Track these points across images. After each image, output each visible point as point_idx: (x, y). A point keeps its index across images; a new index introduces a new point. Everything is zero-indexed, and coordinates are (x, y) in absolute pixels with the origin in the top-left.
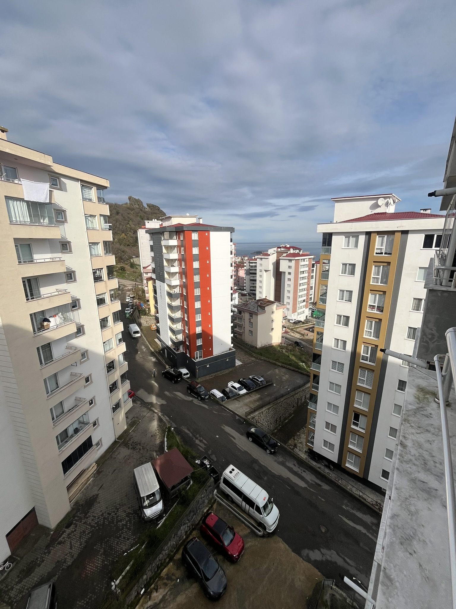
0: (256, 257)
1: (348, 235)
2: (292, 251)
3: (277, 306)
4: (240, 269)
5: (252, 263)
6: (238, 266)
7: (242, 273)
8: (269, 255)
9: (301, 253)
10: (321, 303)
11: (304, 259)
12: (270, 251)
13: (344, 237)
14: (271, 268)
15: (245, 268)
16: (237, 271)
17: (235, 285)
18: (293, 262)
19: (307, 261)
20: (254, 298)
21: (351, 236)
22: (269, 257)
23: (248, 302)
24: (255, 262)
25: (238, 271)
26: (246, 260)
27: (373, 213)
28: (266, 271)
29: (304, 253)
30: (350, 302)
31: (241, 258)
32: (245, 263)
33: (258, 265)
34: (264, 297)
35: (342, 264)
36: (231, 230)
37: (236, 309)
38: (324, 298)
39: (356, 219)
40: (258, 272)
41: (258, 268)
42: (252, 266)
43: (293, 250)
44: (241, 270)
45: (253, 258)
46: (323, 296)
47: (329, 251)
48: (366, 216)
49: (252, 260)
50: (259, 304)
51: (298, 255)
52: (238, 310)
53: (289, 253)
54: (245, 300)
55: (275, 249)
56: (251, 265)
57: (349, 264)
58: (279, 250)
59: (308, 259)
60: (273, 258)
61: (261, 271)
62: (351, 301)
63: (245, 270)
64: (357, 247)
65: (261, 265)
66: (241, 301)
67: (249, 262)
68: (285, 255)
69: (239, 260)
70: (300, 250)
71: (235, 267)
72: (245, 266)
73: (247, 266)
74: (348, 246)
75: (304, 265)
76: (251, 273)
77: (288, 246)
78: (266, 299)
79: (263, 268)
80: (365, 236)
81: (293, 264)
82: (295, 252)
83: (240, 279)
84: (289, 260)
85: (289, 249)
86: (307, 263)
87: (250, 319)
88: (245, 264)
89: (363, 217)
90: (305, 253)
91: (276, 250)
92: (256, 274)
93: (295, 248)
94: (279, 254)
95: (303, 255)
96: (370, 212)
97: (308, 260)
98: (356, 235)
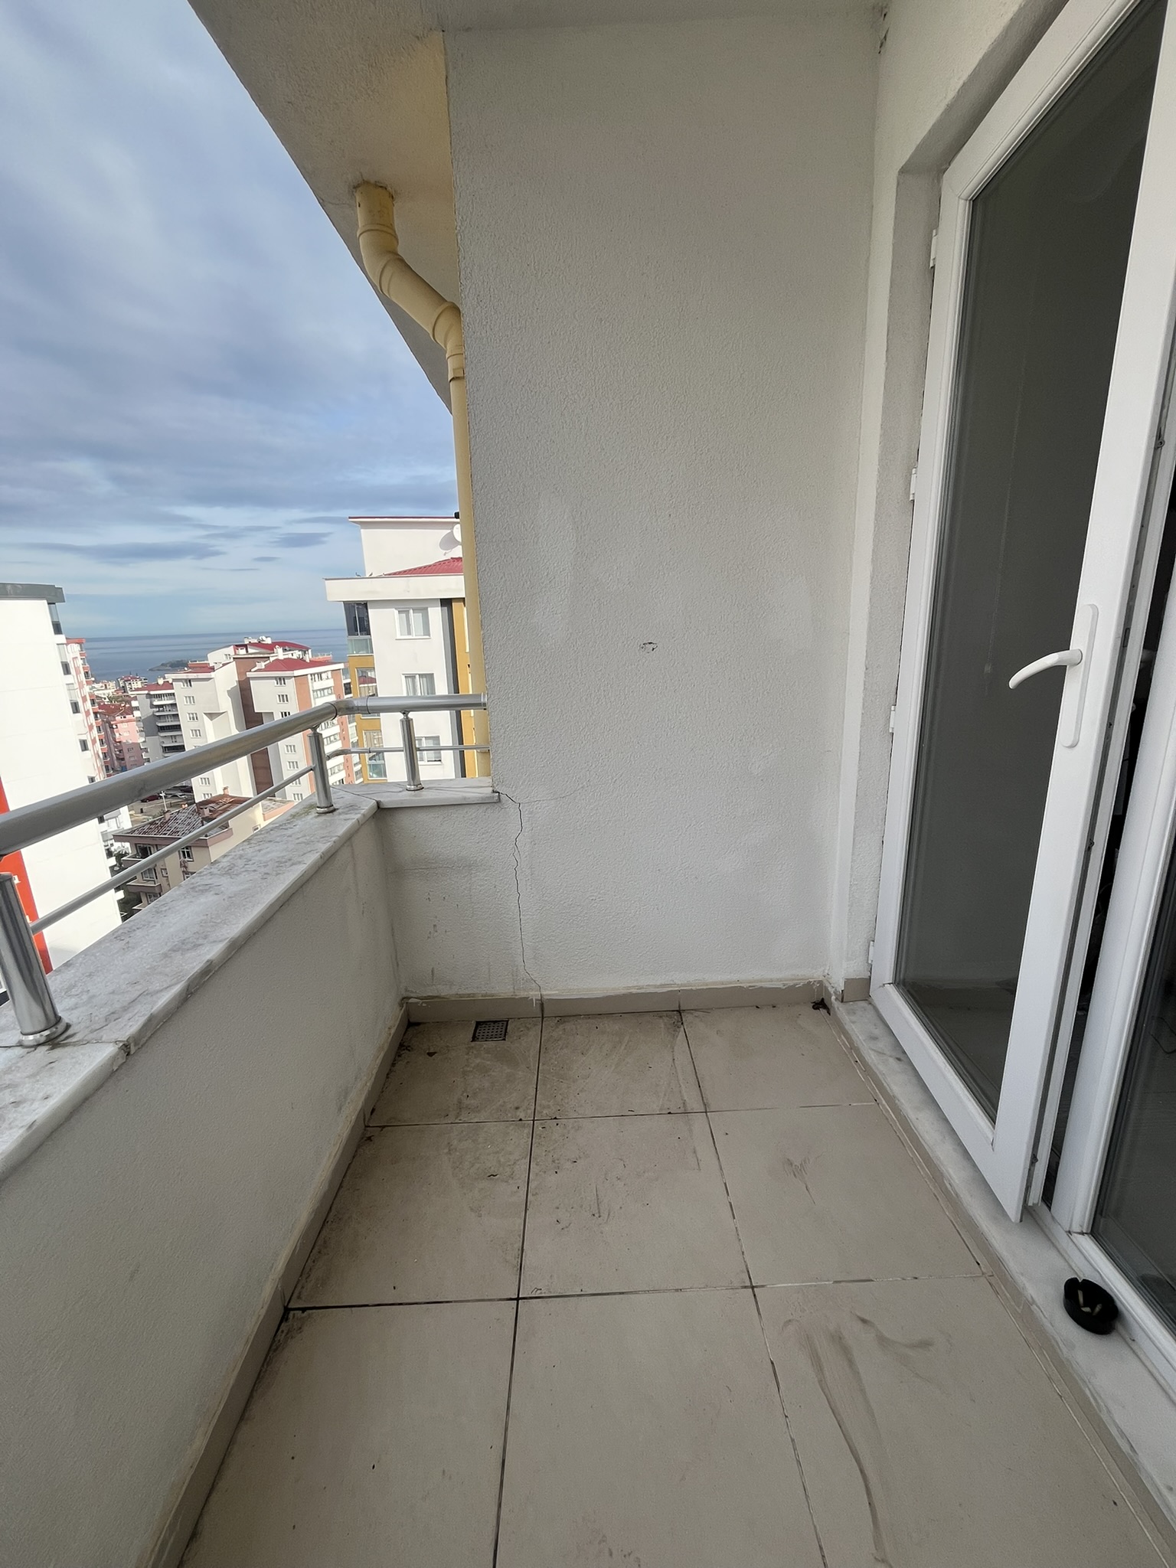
0: (170, 677)
1: (403, 605)
2: (280, 654)
3: (265, 808)
4: (118, 718)
5: (159, 696)
6: (107, 713)
7: (128, 731)
8: (213, 669)
9: (308, 657)
10: (374, 775)
11: (320, 674)
12: (214, 658)
13: (396, 612)
14: (226, 705)
15: (137, 714)
16: (107, 728)
17: (107, 769)
18: (291, 683)
19: (328, 678)
20: (187, 800)
21: (410, 608)
22: (212, 675)
23: (168, 816)
24: (170, 694)
25: (111, 727)
26: (137, 689)
27: (448, 557)
28: (211, 716)
29: (316, 659)
30: (439, 763)
31: (118, 684)
32: (135, 699)
33: (180, 701)
34: (220, 792)
35: (403, 677)
36: (52, 595)
37: (127, 845)
38: (378, 762)
39: (415, 569)
40: (184, 721)
41: (184, 711)
42: (162, 706)
43: (285, 650)
44: (122, 722)
45: (161, 681)
46: (377, 757)
47: (369, 647)
48: (434, 565)
49: (158, 687)
50: (207, 812)
51: (300, 664)
52: (135, 846)
53: (272, 659)
54: (157, 811)
55: (231, 650)
56: (156, 702)
57: (419, 675)
58: (242, 652)
59: (330, 673)
60: (226, 677)
61: (194, 717)
62: (440, 761)
63: (138, 720)
64: (429, 635)
65: (191, 699)
66: (141, 817)
67: (149, 696)
68: (262, 665)
69: (107, 691)
70: (304, 650)
71: (95, 714)
72: (137, 708)
73: (142, 707)
74: (409, 633)
75: (323, 689)
76: (163, 729)
77: (268, 641)
78: (224, 796)
79: (200, 708)
80: (440, 608)
81: (290, 687)
82: (290, 656)
83: (125, 750)
84: (276, 678)
85: (271, 648)
86: (330, 683)
87: (183, 865)
88: (134, 704)
89: (430, 566)
90: (320, 658)
91: (232, 653)
92: (178, 728)
93: (286, 646)
94: (244, 664)
95: (314, 664)
96: (441, 555)
97: (330, 676)
98: (420, 606)
